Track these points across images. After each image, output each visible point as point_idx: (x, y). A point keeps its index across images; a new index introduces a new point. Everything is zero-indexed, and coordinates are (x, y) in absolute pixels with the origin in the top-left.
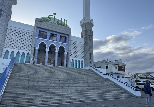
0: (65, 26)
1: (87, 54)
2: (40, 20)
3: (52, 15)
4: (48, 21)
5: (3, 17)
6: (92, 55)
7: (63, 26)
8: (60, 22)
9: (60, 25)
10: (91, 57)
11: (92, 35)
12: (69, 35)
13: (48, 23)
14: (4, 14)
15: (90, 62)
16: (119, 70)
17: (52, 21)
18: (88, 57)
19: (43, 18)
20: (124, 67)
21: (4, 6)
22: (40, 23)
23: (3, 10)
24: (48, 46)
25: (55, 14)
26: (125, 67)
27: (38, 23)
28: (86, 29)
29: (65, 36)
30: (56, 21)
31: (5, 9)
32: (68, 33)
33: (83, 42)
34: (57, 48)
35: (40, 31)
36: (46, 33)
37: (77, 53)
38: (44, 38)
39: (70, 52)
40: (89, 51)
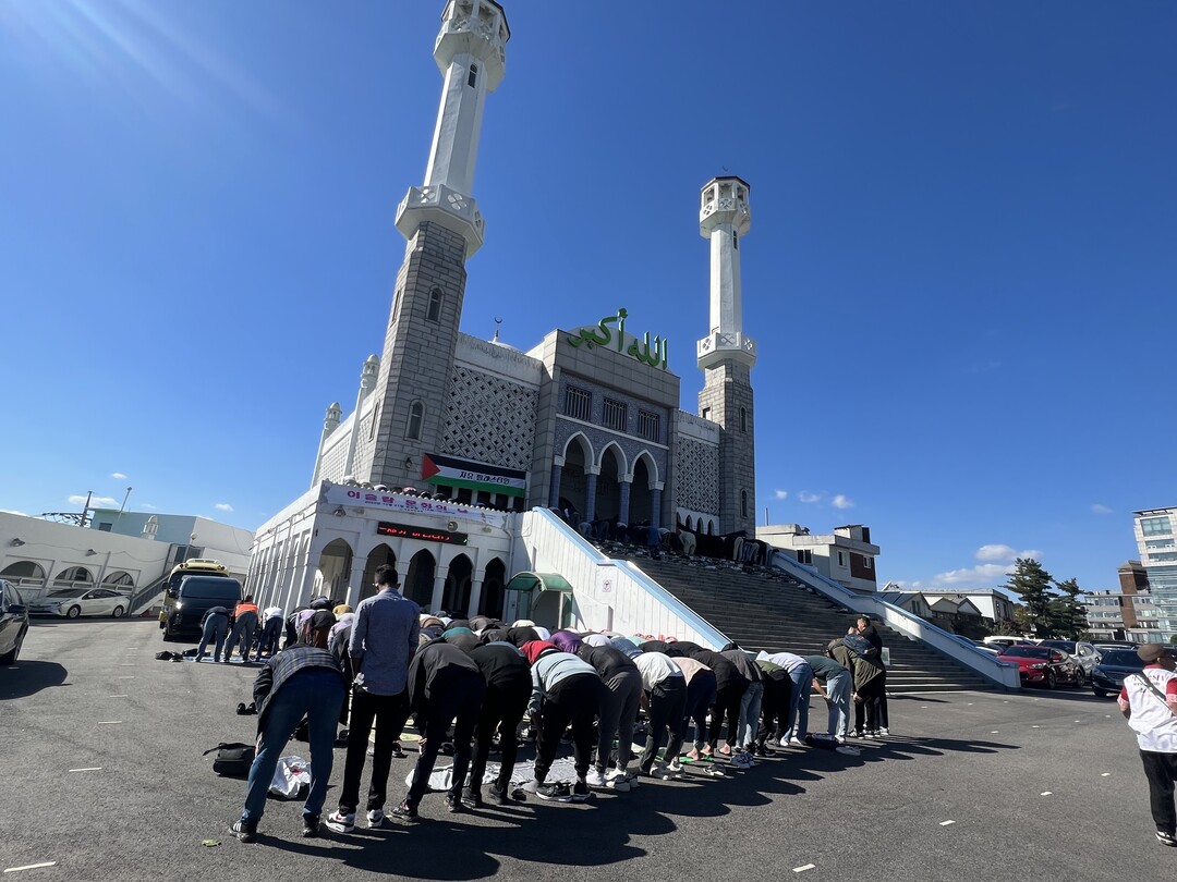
0: (660, 366)
1: (731, 495)
2: (573, 339)
3: (614, 319)
4: (601, 343)
5: (443, 322)
6: (749, 501)
7: (651, 368)
8: (641, 351)
9: (640, 364)
10: (749, 510)
11: (749, 407)
12: (669, 409)
13: (597, 350)
14: (446, 310)
16: (854, 574)
17: (613, 345)
18: (738, 507)
19: (582, 332)
20: (872, 559)
21: (445, 271)
22: (573, 351)
23: (443, 293)
24: (597, 453)
25: (623, 313)
26: (876, 557)
27: (566, 349)
28: (729, 383)
29: (657, 410)
30: (627, 343)
31: (450, 286)
32: (668, 401)
33: (715, 438)
34: (630, 464)
35: (569, 387)
36: (590, 394)
37: (695, 489)
38: (583, 419)
39: (675, 484)
40: (742, 481)
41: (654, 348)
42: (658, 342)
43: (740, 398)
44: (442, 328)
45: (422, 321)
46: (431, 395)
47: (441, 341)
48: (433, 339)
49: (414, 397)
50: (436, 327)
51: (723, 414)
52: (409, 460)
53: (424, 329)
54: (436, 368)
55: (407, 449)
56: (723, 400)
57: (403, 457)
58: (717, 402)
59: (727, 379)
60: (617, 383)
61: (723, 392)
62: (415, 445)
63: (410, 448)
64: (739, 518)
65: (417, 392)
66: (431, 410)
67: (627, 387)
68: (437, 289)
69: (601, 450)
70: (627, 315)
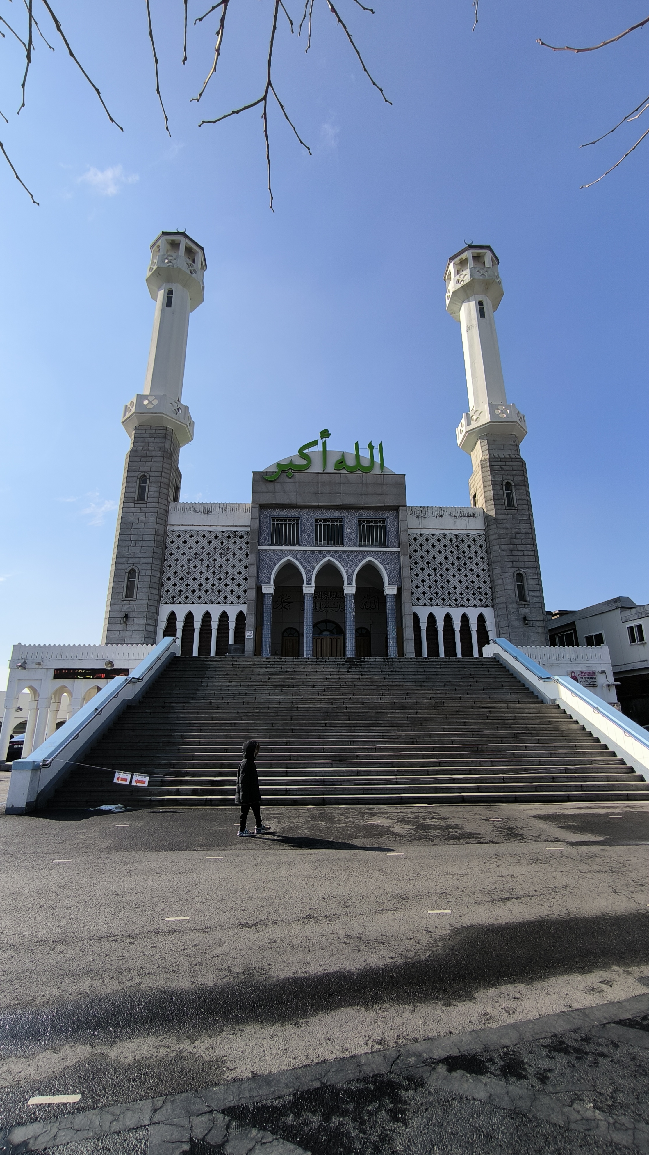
1: (500, 582)
2: (270, 476)
3: (315, 443)
4: (300, 469)
5: (149, 500)
6: (530, 583)
7: (364, 476)
8: (351, 462)
9: (352, 476)
10: (530, 594)
12: (395, 509)
13: (300, 476)
14: (151, 489)
15: (525, 619)
17: (316, 467)
18: (512, 593)
19: (279, 465)
21: (150, 459)
22: (271, 486)
23: (148, 477)
24: (309, 574)
25: (325, 434)
27: (263, 487)
28: (485, 460)
29: (382, 515)
30: (332, 461)
31: (154, 469)
33: (478, 524)
34: (350, 576)
36: (298, 520)
38: (292, 545)
40: (514, 563)
41: (365, 453)
42: (371, 447)
43: (502, 472)
44: (149, 505)
45: (132, 504)
46: (143, 561)
47: (148, 515)
48: (142, 515)
49: (129, 565)
50: (142, 505)
52: (126, 616)
53: (134, 510)
54: (146, 537)
55: (125, 608)
57: (122, 614)
59: (483, 457)
60: (327, 501)
62: (131, 603)
63: (128, 606)
65: (131, 561)
66: (143, 572)
67: (338, 502)
68: (144, 476)
69: (314, 569)
70: (330, 434)
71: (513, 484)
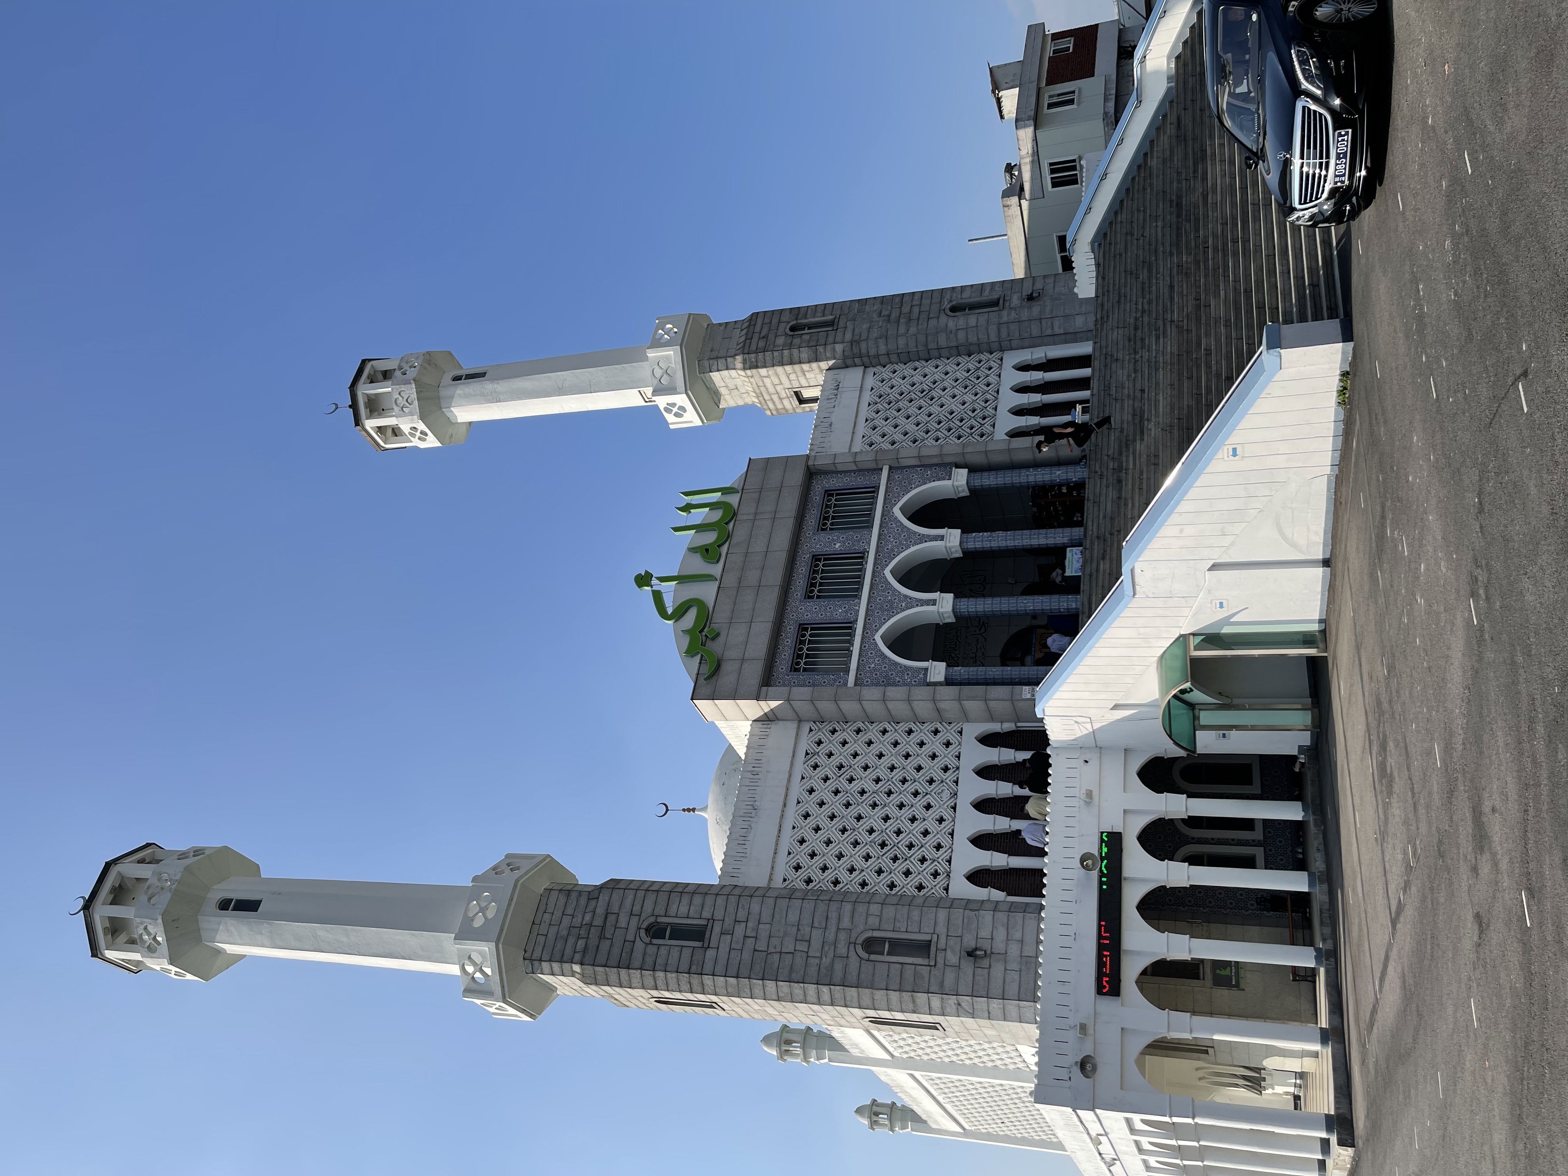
0: (734, 500)
1: (961, 335)
2: (706, 670)
3: (657, 596)
4: (705, 617)
5: (706, 914)
6: (968, 298)
7: (739, 517)
8: (710, 538)
9: (735, 539)
10: (987, 296)
11: (786, 317)
12: (812, 474)
13: (720, 619)
14: (683, 909)
15: (1030, 298)
17: (707, 592)
18: (983, 319)
19: (690, 652)
21: (612, 919)
22: (726, 667)
23: (652, 919)
24: (912, 603)
25: (643, 580)
27: (726, 680)
28: (744, 362)
29: (817, 497)
30: (699, 565)
31: (637, 907)
32: (797, 477)
33: (853, 377)
34: (924, 539)
35: (794, 668)
36: (803, 628)
37: (955, 406)
38: (852, 635)
39: (952, 446)
40: (931, 316)
41: (699, 516)
42: (687, 508)
43: (771, 336)
44: (719, 915)
45: (710, 953)
46: (846, 923)
47: (742, 915)
48: (739, 930)
49: (852, 953)
50: (717, 929)
51: (805, 367)
52: (971, 954)
53: (724, 948)
54: (793, 917)
55: (952, 958)
56: (779, 369)
57: (968, 966)
58: (784, 379)
59: (739, 365)
60: (775, 577)
61: (763, 371)
62: (942, 945)
63: (949, 952)
64: (1005, 313)
65: (842, 950)
66: (873, 921)
67: (780, 558)
68: (647, 930)
69: (906, 596)
70: (646, 572)
71: (794, 322)
